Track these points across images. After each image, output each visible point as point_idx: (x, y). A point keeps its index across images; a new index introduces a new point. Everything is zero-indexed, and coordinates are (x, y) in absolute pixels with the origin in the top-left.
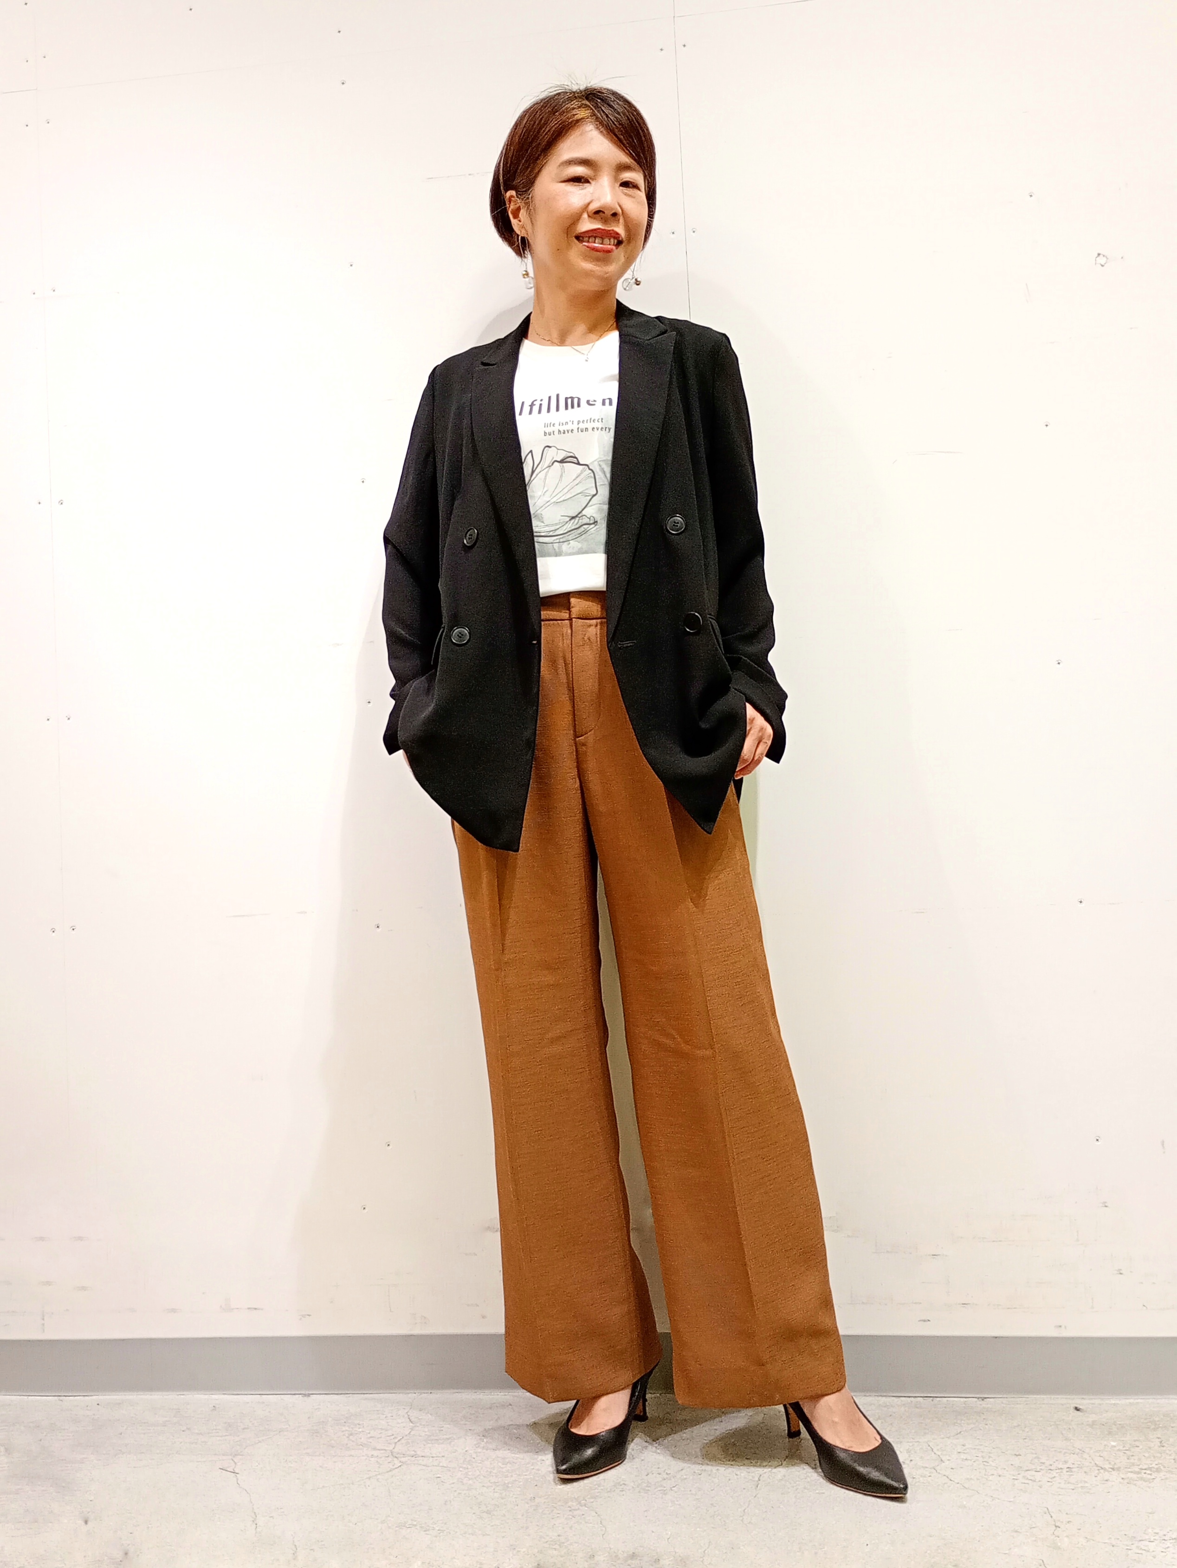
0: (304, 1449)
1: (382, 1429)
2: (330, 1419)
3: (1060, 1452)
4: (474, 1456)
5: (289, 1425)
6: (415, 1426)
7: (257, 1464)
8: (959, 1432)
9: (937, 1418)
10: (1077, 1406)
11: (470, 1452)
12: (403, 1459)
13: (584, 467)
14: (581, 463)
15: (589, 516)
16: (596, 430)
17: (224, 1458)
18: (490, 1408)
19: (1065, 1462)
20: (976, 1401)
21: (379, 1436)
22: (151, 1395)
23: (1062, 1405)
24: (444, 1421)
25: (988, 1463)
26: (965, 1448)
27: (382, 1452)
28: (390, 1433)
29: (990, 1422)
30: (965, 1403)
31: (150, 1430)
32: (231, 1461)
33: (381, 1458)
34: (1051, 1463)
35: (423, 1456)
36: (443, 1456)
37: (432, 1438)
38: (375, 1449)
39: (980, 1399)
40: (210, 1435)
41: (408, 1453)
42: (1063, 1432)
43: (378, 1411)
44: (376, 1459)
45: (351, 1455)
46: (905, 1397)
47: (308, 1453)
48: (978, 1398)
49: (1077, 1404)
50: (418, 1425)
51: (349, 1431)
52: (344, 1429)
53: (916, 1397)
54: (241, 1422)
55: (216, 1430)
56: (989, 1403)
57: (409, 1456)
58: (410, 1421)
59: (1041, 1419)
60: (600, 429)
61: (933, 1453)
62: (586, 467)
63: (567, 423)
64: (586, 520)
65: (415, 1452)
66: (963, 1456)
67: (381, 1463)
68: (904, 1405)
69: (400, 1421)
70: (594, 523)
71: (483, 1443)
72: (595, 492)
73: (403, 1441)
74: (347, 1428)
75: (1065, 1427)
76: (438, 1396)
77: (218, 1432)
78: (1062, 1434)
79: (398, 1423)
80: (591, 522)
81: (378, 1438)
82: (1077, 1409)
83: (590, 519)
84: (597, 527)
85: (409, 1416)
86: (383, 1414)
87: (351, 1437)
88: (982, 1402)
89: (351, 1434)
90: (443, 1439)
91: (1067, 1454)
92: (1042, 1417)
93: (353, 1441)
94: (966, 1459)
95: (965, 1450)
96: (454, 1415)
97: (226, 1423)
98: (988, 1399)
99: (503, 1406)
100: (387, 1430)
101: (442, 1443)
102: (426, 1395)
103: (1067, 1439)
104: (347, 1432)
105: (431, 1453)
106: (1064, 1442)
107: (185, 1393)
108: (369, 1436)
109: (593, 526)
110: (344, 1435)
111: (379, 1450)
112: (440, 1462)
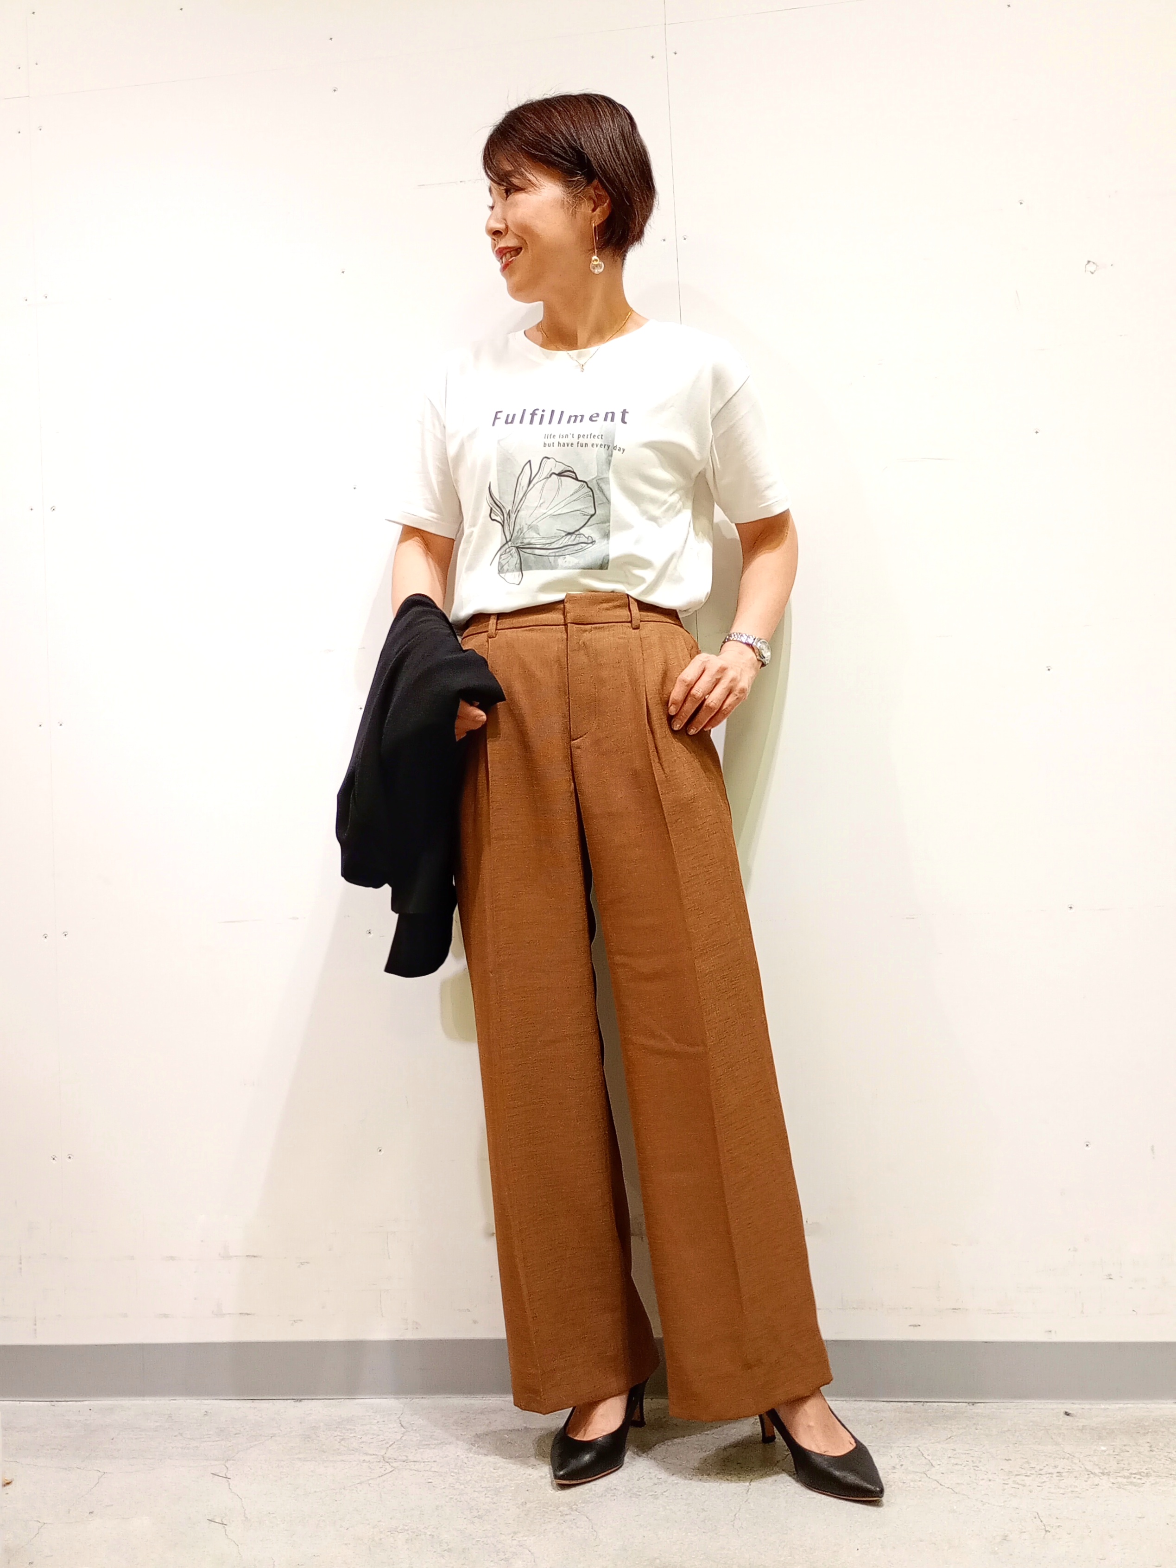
0: (296, 1454)
1: (373, 1434)
2: (322, 1424)
3: (1050, 1457)
4: (465, 1460)
5: (281, 1430)
6: (407, 1431)
7: (249, 1469)
8: (949, 1436)
9: (927, 1422)
10: (1067, 1411)
11: (462, 1457)
12: (395, 1465)
13: (582, 483)
14: (579, 479)
15: (587, 536)
16: (595, 446)
17: (216, 1463)
18: (481, 1413)
19: (1055, 1466)
20: (966, 1406)
21: (371, 1441)
22: (143, 1400)
23: (1053, 1409)
24: (435, 1426)
25: (978, 1467)
26: (955, 1452)
27: (374, 1456)
28: (381, 1438)
29: (981, 1427)
30: (955, 1408)
31: (141, 1435)
32: (223, 1466)
33: (373, 1463)
34: (1042, 1468)
35: (415, 1461)
36: (434, 1461)
37: (424, 1443)
38: (366, 1454)
39: (971, 1404)
40: (203, 1440)
41: (400, 1458)
42: (1053, 1437)
43: (369, 1416)
44: (368, 1464)
45: (343, 1460)
46: (895, 1402)
47: (300, 1459)
48: (969, 1403)
49: (1067, 1409)
50: (410, 1430)
51: (340, 1436)
52: (336, 1434)
53: (907, 1402)
54: (233, 1427)
55: (208, 1434)
56: (980, 1408)
57: (401, 1461)
58: (402, 1426)
59: (1031, 1423)
60: (599, 446)
61: (923, 1458)
62: (585, 484)
63: (567, 436)
64: (584, 539)
65: (407, 1457)
66: (953, 1461)
67: (372, 1467)
68: (895, 1409)
69: (391, 1426)
70: (592, 543)
71: (474, 1448)
72: (593, 512)
73: (394, 1446)
74: (339, 1434)
75: (1055, 1432)
76: (427, 1401)
77: (210, 1437)
78: (1052, 1438)
79: (389, 1428)
80: (589, 542)
81: (370, 1443)
82: (1067, 1414)
83: (588, 538)
84: (594, 546)
85: (400, 1421)
86: (375, 1419)
87: (343, 1442)
88: (972, 1407)
89: (343, 1439)
90: (435, 1444)
91: (1057, 1459)
92: (1031, 1422)
93: (345, 1446)
94: (957, 1464)
95: (955, 1454)
96: (446, 1420)
97: (217, 1428)
98: (979, 1404)
99: (494, 1411)
100: (378, 1435)
101: (434, 1448)
102: (418, 1399)
103: (1057, 1444)
104: (338, 1437)
105: (422, 1458)
106: (1054, 1447)
107: (177, 1398)
108: (360, 1441)
109: (591, 545)
110: (336, 1440)
111: (371, 1455)
112: (432, 1467)
